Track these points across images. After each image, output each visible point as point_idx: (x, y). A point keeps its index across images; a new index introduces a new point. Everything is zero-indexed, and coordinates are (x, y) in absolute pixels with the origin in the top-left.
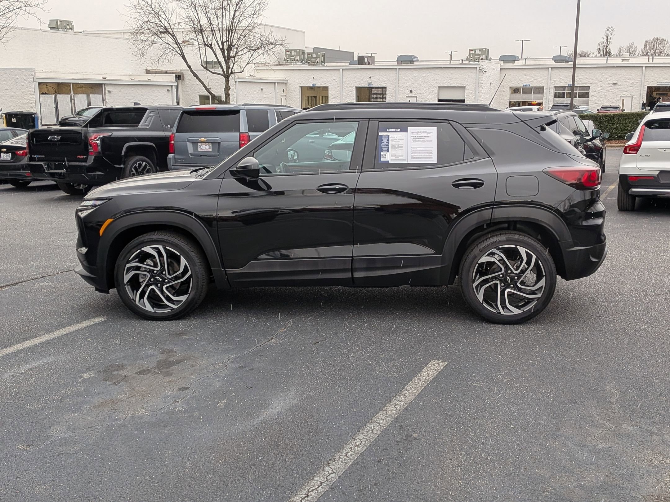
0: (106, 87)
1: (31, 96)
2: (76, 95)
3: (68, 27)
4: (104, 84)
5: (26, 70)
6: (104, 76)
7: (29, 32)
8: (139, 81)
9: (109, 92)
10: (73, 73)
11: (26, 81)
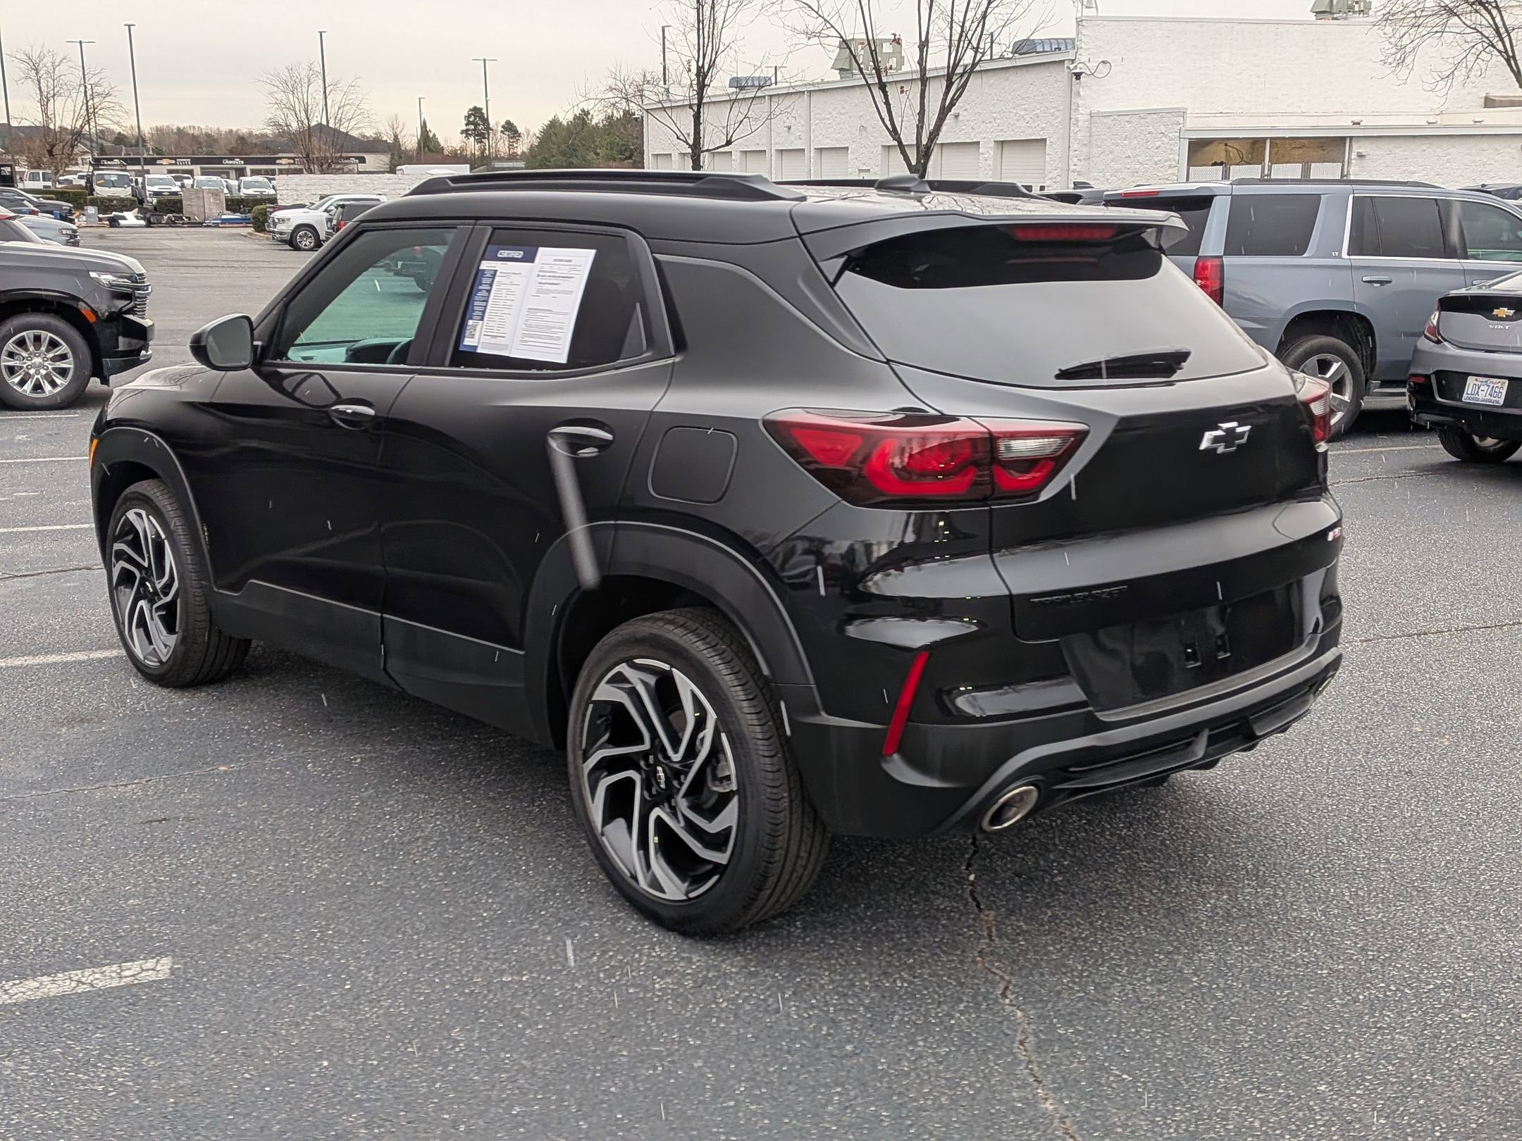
0: (1355, 145)
1: (1170, 171)
2: (1275, 167)
3: (1356, 9)
4: (1351, 138)
5: (1169, 112)
6: (1357, 119)
7: (1201, 26)
8: (1446, 127)
9: (1360, 156)
10: (1292, 114)
11: (1166, 136)
